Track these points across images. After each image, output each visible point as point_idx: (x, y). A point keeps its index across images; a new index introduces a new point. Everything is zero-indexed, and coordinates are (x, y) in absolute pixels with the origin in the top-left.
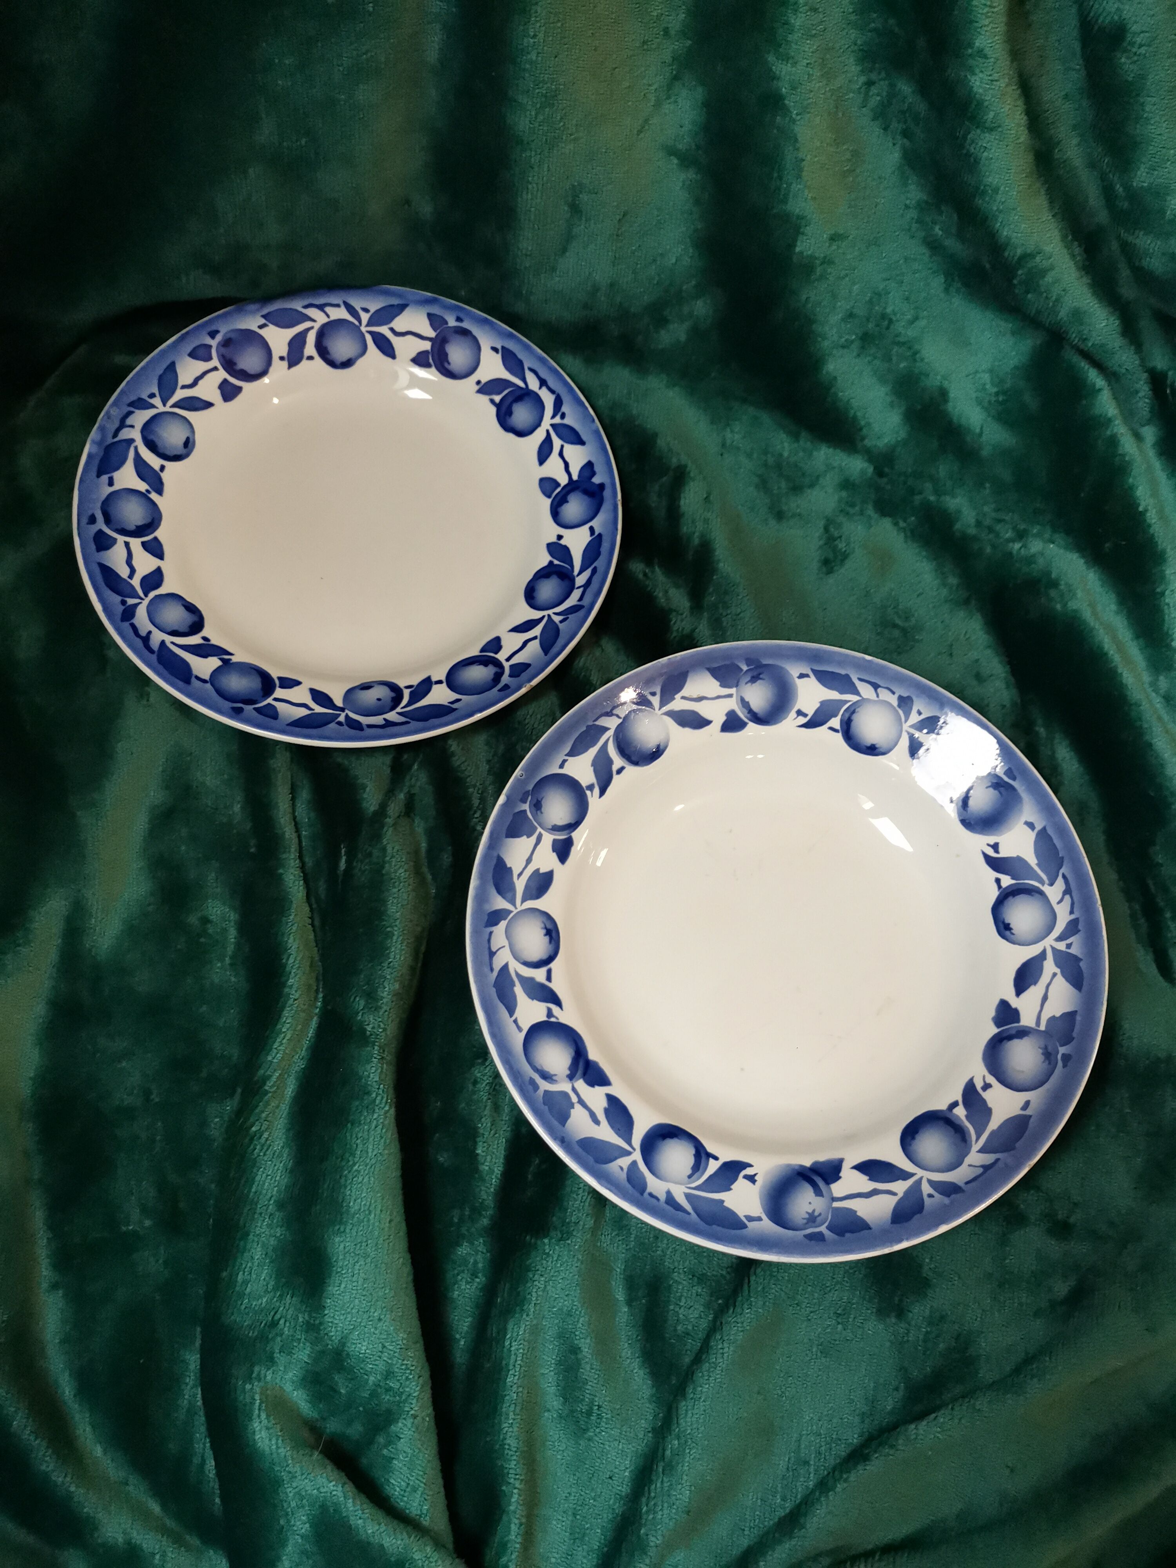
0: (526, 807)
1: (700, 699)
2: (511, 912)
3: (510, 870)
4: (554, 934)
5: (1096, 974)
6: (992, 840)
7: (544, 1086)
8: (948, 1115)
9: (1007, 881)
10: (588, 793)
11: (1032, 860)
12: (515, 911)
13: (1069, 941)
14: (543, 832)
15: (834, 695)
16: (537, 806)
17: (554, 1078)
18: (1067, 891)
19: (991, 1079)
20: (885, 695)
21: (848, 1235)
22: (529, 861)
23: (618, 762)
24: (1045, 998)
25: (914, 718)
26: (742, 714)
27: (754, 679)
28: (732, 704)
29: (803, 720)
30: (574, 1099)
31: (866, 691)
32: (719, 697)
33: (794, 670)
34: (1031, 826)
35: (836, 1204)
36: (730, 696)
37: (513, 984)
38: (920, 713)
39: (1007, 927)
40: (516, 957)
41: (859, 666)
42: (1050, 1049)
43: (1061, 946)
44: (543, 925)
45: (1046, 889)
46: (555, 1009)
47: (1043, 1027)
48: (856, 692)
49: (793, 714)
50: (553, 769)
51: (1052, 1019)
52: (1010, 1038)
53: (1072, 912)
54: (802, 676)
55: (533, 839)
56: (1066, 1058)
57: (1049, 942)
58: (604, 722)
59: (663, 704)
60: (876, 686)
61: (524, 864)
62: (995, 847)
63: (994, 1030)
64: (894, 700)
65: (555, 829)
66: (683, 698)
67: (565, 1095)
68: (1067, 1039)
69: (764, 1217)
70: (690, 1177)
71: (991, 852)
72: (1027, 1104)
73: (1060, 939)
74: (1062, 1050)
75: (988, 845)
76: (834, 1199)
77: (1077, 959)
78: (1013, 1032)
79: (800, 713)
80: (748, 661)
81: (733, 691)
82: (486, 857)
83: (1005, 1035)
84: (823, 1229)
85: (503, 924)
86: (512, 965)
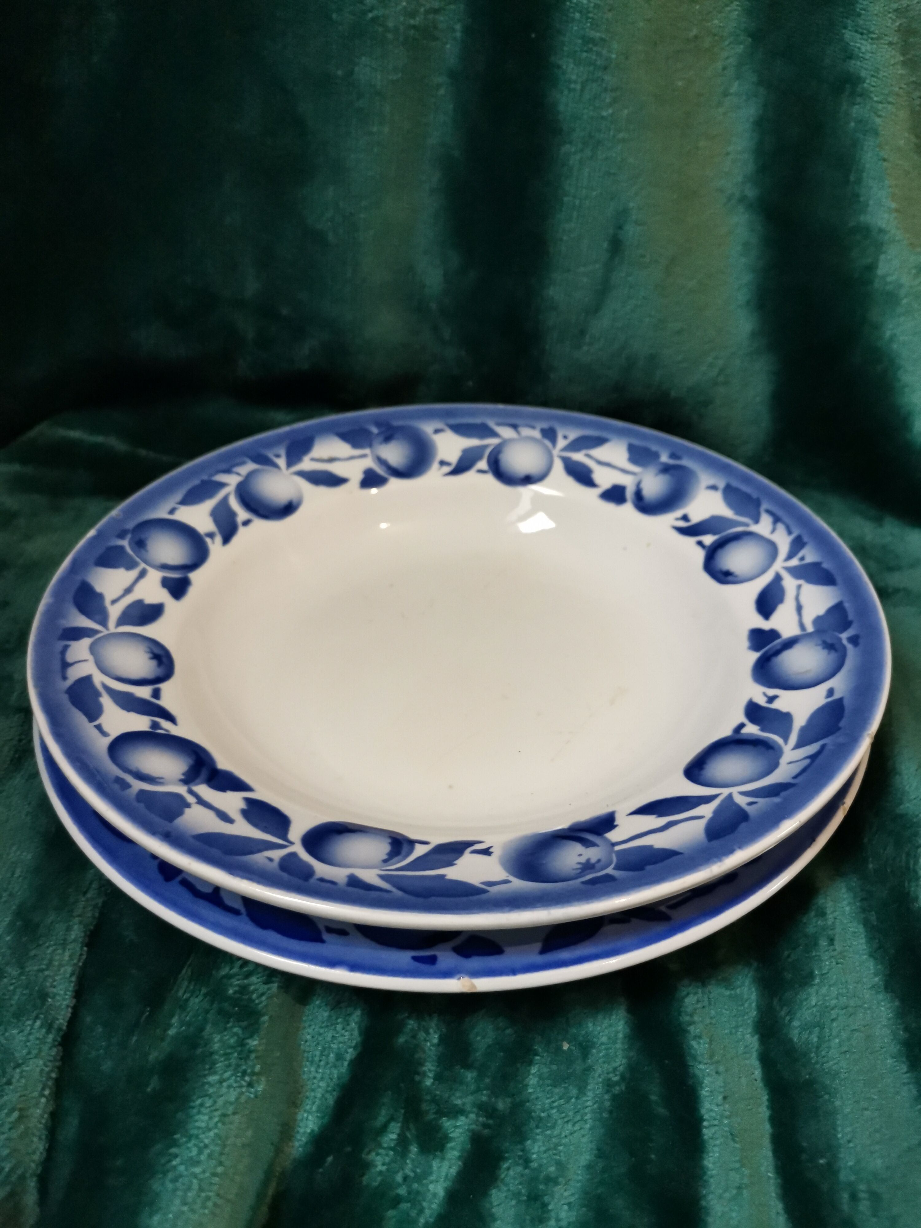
0: (125, 543)
1: (331, 460)
2: (101, 632)
3: (100, 597)
4: (164, 660)
5: (845, 565)
6: (679, 513)
7: (138, 785)
8: (738, 737)
9: (709, 539)
10: (208, 540)
11: (727, 512)
12: (105, 632)
13: (800, 554)
14: (148, 568)
15: (473, 442)
16: (140, 544)
17: (157, 780)
18: (777, 520)
19: (773, 692)
20: (526, 432)
21: (649, 868)
22: (128, 591)
23: (242, 514)
24: (799, 609)
25: (561, 443)
26: (380, 471)
27: (388, 439)
28: (369, 463)
29: (447, 469)
30: (191, 799)
31: (506, 433)
32: (352, 458)
33: (428, 428)
34: (714, 488)
35: (617, 848)
36: (364, 456)
37: (98, 694)
38: (565, 437)
39: (728, 574)
40: (104, 671)
41: (492, 414)
42: (829, 641)
43: (794, 562)
44: (148, 650)
45: (754, 528)
46: (165, 724)
47: (810, 628)
48: (494, 434)
49: (435, 465)
50: (161, 513)
51: (818, 621)
52: (778, 652)
53: (790, 532)
54: (437, 431)
55: (133, 574)
56: (854, 640)
57: (779, 566)
58: (222, 478)
59: (290, 464)
60: (515, 427)
61: (120, 592)
62: (685, 518)
63: (755, 656)
64: (537, 434)
65: (164, 567)
66: (313, 460)
67: (176, 796)
68: (846, 625)
69: (511, 878)
70: (385, 861)
71: (682, 524)
72: (831, 692)
73: (790, 557)
74: (844, 636)
75: (677, 519)
76: (614, 844)
77: (816, 565)
78: (779, 647)
79: (443, 463)
80: (378, 424)
81: (367, 451)
82: (62, 581)
83: (771, 652)
84: (610, 871)
85: (86, 642)
86: (99, 679)
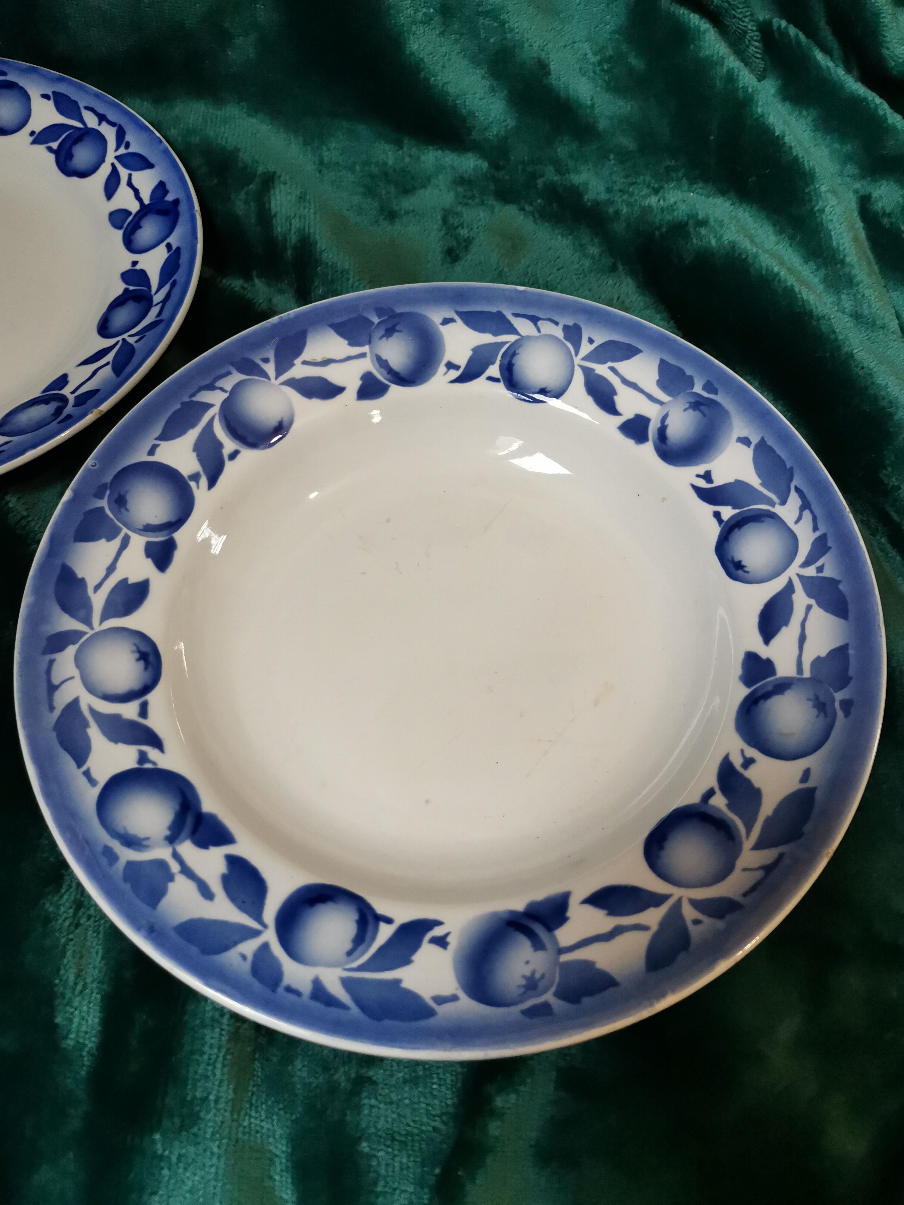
0: (104, 503)
1: (326, 362)
2: (86, 633)
3: (82, 582)
4: (151, 658)
5: (863, 594)
6: (701, 469)
7: (127, 855)
8: (703, 809)
9: (727, 512)
10: (193, 484)
11: (754, 480)
12: (91, 633)
13: (819, 563)
14: (130, 533)
15: (487, 338)
16: (120, 502)
17: (145, 843)
18: (805, 505)
19: (751, 752)
20: (547, 328)
21: (586, 1000)
22: (111, 569)
23: (229, 445)
24: (802, 639)
25: (586, 348)
26: (380, 376)
27: (389, 332)
28: (367, 365)
29: (454, 374)
30: (175, 867)
31: (524, 327)
32: (349, 358)
33: (435, 316)
34: (745, 441)
35: (565, 958)
36: (363, 355)
37: (86, 725)
38: (591, 341)
39: (739, 566)
40: (91, 689)
41: (511, 299)
42: (822, 699)
43: (811, 571)
44: (135, 648)
45: (778, 510)
46: (153, 753)
47: (807, 674)
48: (512, 330)
49: (442, 368)
50: (142, 456)
51: (817, 662)
52: (767, 696)
53: (815, 529)
54: (446, 321)
55: (116, 543)
56: (847, 705)
57: (794, 570)
58: (205, 397)
59: (280, 371)
60: (534, 320)
61: (103, 573)
62: (707, 476)
63: (743, 692)
64: (558, 332)
65: (148, 529)
66: (305, 363)
67: (162, 864)
68: (843, 681)
69: (461, 994)
70: (349, 953)
71: (702, 484)
72: (806, 775)
73: (807, 563)
74: (839, 696)
75: (698, 476)
76: (561, 951)
77: (833, 583)
78: (770, 688)
79: (450, 366)
80: (379, 312)
81: (366, 349)
82: (42, 567)
83: (760, 693)
84: (549, 997)
85: (71, 650)
86: (87, 701)
